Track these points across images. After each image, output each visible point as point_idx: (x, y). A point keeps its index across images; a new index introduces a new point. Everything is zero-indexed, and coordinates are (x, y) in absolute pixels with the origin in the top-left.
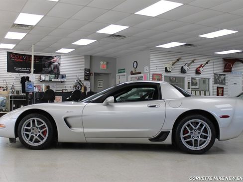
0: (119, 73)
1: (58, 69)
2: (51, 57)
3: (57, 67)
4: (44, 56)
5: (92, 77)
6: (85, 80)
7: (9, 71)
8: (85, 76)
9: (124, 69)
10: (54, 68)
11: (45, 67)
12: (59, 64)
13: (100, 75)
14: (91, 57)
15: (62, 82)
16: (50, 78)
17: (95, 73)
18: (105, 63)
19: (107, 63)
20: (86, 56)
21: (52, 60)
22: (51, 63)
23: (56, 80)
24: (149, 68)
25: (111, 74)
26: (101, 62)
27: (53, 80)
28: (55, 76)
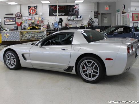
0: (117, 12)
1: (78, 13)
2: (74, 6)
3: (77, 12)
4: (69, 5)
5: (100, 16)
6: (95, 18)
7: (50, 15)
8: (95, 15)
9: (119, 10)
10: (76, 12)
11: (70, 12)
12: (79, 9)
13: (105, 14)
14: (98, 3)
15: (80, 20)
16: (73, 18)
17: (101, 13)
18: (108, 6)
19: (109, 6)
20: (95, 3)
21: (74, 7)
22: (73, 9)
23: (77, 19)
24: (130, 9)
25: (112, 13)
26: (105, 6)
27: (74, 19)
28: (76, 17)
